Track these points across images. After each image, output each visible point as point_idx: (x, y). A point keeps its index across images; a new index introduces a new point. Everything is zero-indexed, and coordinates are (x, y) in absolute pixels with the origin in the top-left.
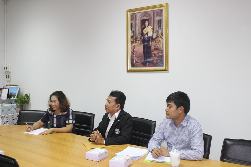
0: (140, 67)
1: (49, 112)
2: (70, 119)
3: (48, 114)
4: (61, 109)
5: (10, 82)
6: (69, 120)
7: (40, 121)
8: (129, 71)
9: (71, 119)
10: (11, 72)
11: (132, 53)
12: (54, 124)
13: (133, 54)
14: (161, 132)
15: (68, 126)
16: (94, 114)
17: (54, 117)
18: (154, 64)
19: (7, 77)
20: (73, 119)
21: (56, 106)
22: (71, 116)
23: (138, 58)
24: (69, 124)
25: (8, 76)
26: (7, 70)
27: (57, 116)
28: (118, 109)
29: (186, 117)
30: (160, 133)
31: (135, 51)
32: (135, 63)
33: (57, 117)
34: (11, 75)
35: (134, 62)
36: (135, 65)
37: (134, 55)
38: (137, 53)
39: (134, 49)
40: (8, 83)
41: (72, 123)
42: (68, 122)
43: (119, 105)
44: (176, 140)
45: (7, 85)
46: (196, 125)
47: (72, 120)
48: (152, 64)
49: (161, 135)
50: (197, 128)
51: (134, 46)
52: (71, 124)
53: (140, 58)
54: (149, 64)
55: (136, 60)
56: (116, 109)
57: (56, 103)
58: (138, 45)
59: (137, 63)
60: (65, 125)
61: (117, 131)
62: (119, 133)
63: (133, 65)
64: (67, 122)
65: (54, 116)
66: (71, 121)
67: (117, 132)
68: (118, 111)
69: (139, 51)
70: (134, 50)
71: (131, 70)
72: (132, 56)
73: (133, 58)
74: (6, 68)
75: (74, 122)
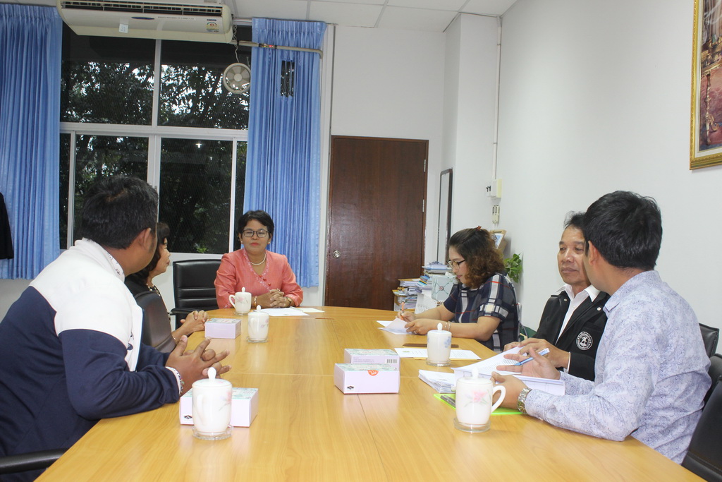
0: (720, 144)
2: (490, 301)
5: (498, 223)
6: (485, 303)
8: (696, 165)
9: (494, 301)
10: (500, 199)
11: (704, 100)
12: (461, 313)
13: (706, 102)
19: (493, 212)
20: (499, 302)
22: (494, 293)
23: (715, 114)
24: (483, 313)
25: (495, 210)
26: (492, 193)
27: (468, 293)
31: (709, 94)
32: (708, 133)
34: (502, 205)
35: (706, 131)
36: (708, 141)
37: (708, 108)
38: (713, 97)
39: (708, 86)
41: (493, 314)
42: (482, 310)
47: (496, 304)
51: (708, 76)
52: (488, 314)
53: (720, 113)
55: (710, 125)
57: (460, 265)
58: (716, 70)
59: (715, 134)
60: (475, 318)
61: (584, 338)
62: (588, 348)
63: (705, 145)
64: (481, 307)
65: (461, 293)
66: (489, 308)
67: (584, 344)
69: (718, 90)
70: (709, 88)
71: (699, 161)
72: (702, 111)
73: (704, 118)
74: (490, 188)
75: (499, 313)
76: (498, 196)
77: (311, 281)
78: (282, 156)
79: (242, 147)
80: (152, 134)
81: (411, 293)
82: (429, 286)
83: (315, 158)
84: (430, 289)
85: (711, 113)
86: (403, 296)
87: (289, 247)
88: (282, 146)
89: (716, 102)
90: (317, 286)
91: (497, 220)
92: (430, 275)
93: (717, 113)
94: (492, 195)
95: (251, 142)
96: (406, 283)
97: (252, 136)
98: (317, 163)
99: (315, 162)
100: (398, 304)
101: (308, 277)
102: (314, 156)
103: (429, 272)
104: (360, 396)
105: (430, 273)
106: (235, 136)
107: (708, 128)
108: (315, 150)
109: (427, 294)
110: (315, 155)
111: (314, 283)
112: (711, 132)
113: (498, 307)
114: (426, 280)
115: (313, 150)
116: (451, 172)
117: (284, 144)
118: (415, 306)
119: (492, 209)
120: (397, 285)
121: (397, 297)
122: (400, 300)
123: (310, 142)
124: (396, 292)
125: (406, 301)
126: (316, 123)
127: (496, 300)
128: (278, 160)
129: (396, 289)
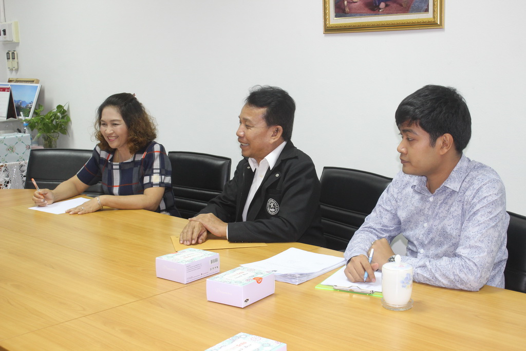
0: (361, 14)
1: (99, 155)
2: (155, 171)
3: (98, 161)
4: (132, 144)
5: (17, 70)
6: (151, 174)
7: (75, 178)
8: (330, 30)
9: (158, 171)
10: (17, 44)
12: (113, 186)
14: (388, 208)
15: (148, 191)
16: (230, 160)
17: (114, 167)
18: (401, 5)
19: (8, 59)
20: (164, 172)
21: (117, 137)
22: (157, 164)
24: (151, 184)
25: (11, 56)
26: (8, 37)
27: (120, 165)
28: (276, 140)
29: (459, 163)
30: (386, 212)
33: (120, 169)
34: (19, 51)
36: (347, 10)
40: (13, 76)
41: (161, 184)
42: (148, 181)
43: (277, 130)
44: (430, 231)
45: (10, 81)
46: (484, 187)
47: (161, 174)
48: (395, 5)
49: (387, 217)
50: (486, 195)
52: (156, 185)
54: (387, 6)
56: (272, 141)
59: (353, 5)
60: (140, 190)
61: (272, 204)
62: (276, 212)
63: (341, 11)
64: (146, 180)
66: (156, 178)
67: (273, 210)
68: (275, 146)
74: (4, 31)
75: (165, 182)
76: (15, 40)
91: (16, 67)
113: (163, 176)
119: (6, 54)
127: (160, 169)
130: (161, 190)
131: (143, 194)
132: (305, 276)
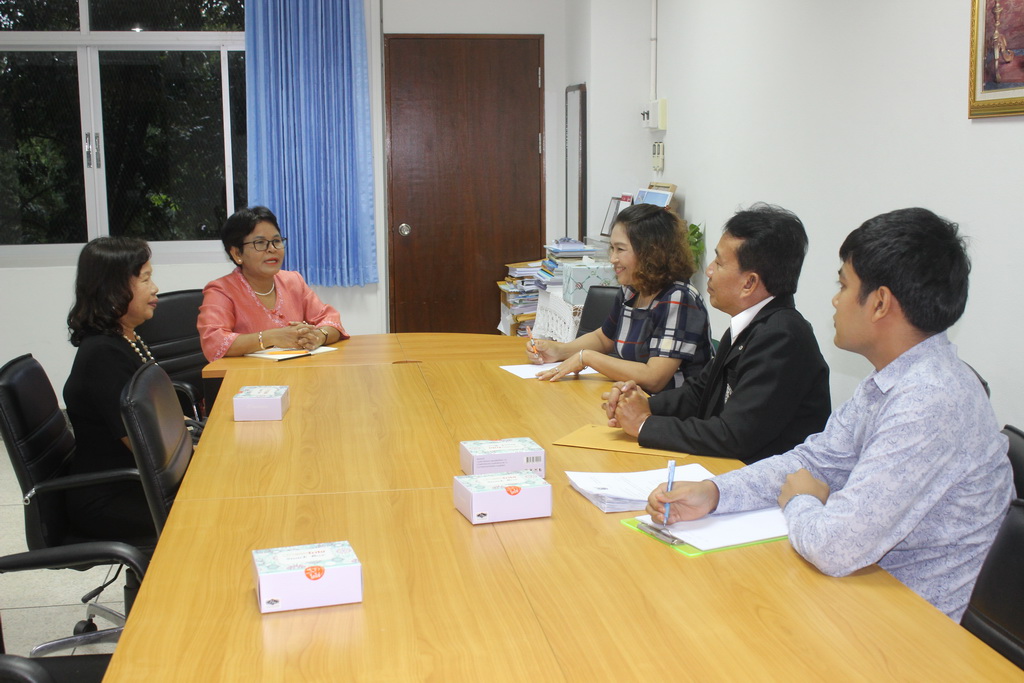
2: (667, 332)
5: (662, 170)
6: (660, 337)
7: (599, 330)
8: (978, 112)
9: (672, 333)
10: (664, 132)
11: (991, 10)
12: (618, 341)
13: (995, 14)
17: (625, 313)
19: (654, 154)
20: (682, 334)
22: (672, 322)
23: (1008, 34)
24: (657, 352)
25: (657, 149)
26: (651, 122)
27: (633, 312)
28: (748, 294)
31: (1000, 2)
32: (997, 63)
33: (632, 317)
34: (667, 141)
35: (995, 60)
36: (998, 76)
37: (998, 24)
38: (1006, 7)
40: (656, 179)
41: (673, 354)
43: (753, 279)
45: (651, 187)
47: (676, 338)
52: (665, 353)
53: (1016, 34)
55: (1000, 51)
57: (623, 253)
59: (1005, 67)
60: (646, 356)
63: (992, 81)
64: (653, 343)
65: (624, 309)
66: (667, 344)
71: (983, 107)
72: (989, 28)
73: (992, 38)
74: (648, 114)
75: (682, 351)
76: (660, 128)
77: (366, 275)
78: (305, 74)
79: (236, 59)
80: (81, 46)
81: (527, 288)
82: (556, 278)
83: (359, 74)
84: (560, 283)
85: (1003, 32)
86: (514, 293)
87: (326, 223)
88: (304, 57)
89: (1010, 16)
90: (376, 282)
91: (661, 166)
92: (558, 261)
93: (1011, 34)
94: (651, 126)
95: (252, 52)
96: (518, 270)
97: (252, 43)
98: (363, 83)
99: (359, 80)
100: (507, 304)
101: (361, 269)
102: (357, 71)
103: (557, 255)
104: (497, 527)
105: (558, 258)
106: (223, 42)
107: (997, 56)
108: (359, 61)
109: (556, 293)
110: (359, 69)
111: (371, 279)
112: (1001, 64)
113: (679, 343)
114: (552, 270)
115: (356, 60)
116: (582, 89)
117: (307, 54)
118: (536, 309)
119: (652, 148)
120: (504, 274)
121: (506, 294)
122: (511, 299)
123: (349, 48)
124: (504, 286)
125: (521, 301)
126: (358, 15)
127: (675, 330)
128: (298, 79)
129: (503, 280)
130: (674, 363)
131: (646, 363)
132: (625, 503)
